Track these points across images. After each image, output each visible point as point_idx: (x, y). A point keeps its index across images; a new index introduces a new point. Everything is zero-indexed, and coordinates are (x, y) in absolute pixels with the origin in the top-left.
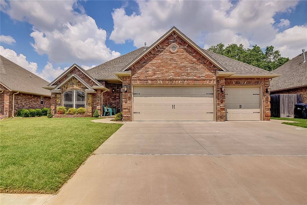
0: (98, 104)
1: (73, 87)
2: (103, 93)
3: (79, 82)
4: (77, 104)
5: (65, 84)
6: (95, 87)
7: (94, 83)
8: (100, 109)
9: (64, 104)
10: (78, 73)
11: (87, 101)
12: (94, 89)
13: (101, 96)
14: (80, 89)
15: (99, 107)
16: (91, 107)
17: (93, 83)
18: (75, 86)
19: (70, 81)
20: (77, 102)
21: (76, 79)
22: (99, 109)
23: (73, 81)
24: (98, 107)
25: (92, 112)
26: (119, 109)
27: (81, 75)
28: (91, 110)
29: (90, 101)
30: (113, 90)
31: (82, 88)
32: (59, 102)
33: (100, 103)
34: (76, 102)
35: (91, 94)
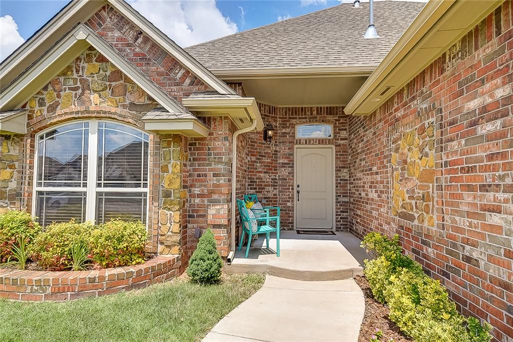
0: (215, 197)
1: (83, 103)
2: (238, 138)
3: (117, 74)
4: (107, 194)
5: (46, 88)
6: (199, 100)
7: (196, 81)
8: (224, 222)
9: (40, 193)
10: (117, 34)
11: (158, 178)
12: (193, 113)
13: (231, 150)
14: (119, 110)
15: (218, 212)
16: (177, 216)
17: (192, 84)
18: (94, 98)
19: (69, 68)
20: (103, 182)
21: (102, 59)
22: (218, 222)
23: (88, 69)
24: (212, 211)
25: (184, 241)
26: (289, 204)
27: (128, 45)
28: (176, 228)
29: (172, 179)
30: (270, 133)
31: (133, 106)
32: (13, 185)
33: (225, 190)
34: (99, 185)
35: (176, 137)
